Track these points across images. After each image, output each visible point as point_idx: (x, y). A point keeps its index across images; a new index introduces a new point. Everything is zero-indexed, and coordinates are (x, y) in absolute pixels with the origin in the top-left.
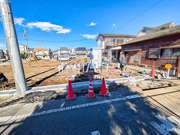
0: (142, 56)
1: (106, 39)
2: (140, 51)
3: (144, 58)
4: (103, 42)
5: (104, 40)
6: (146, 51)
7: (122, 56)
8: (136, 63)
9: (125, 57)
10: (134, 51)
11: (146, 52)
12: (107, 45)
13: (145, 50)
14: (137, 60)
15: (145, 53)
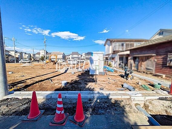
0: (156, 62)
1: (113, 44)
2: (154, 56)
3: (161, 65)
4: (111, 47)
5: (111, 45)
6: (162, 56)
7: (131, 61)
8: (149, 72)
9: (134, 63)
10: (146, 56)
11: (163, 58)
12: (115, 50)
13: (160, 55)
14: (149, 68)
15: (161, 59)
